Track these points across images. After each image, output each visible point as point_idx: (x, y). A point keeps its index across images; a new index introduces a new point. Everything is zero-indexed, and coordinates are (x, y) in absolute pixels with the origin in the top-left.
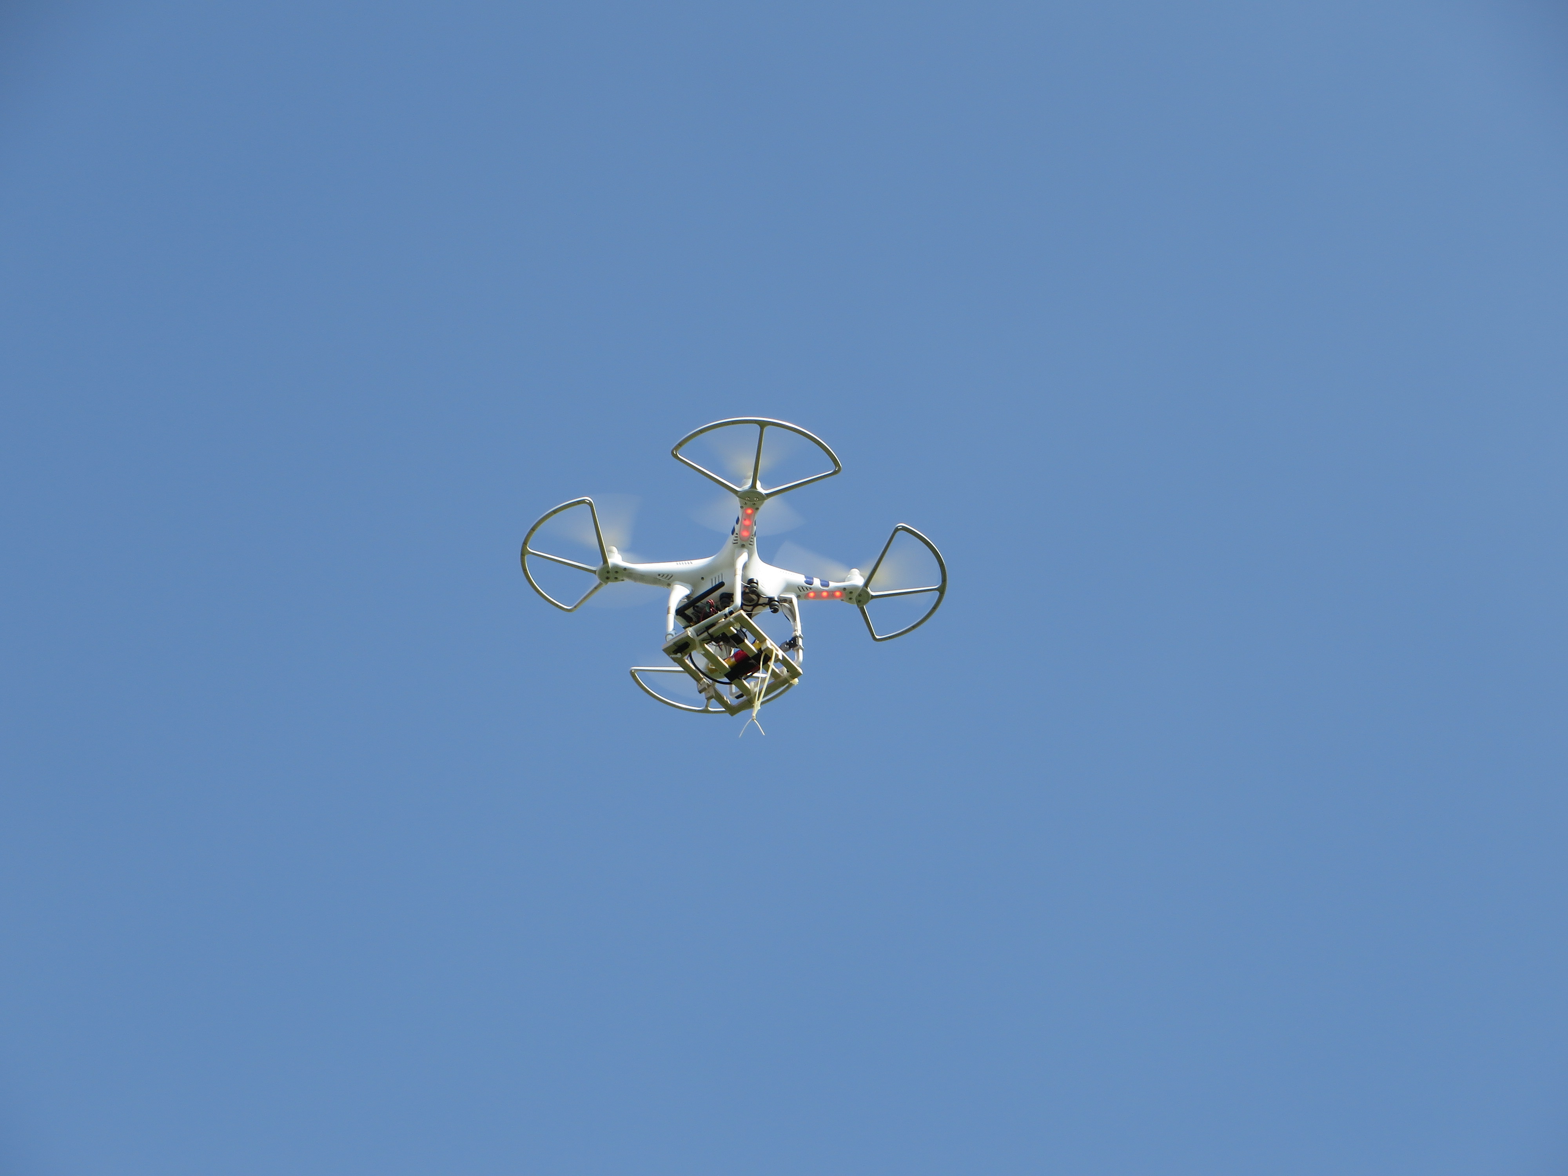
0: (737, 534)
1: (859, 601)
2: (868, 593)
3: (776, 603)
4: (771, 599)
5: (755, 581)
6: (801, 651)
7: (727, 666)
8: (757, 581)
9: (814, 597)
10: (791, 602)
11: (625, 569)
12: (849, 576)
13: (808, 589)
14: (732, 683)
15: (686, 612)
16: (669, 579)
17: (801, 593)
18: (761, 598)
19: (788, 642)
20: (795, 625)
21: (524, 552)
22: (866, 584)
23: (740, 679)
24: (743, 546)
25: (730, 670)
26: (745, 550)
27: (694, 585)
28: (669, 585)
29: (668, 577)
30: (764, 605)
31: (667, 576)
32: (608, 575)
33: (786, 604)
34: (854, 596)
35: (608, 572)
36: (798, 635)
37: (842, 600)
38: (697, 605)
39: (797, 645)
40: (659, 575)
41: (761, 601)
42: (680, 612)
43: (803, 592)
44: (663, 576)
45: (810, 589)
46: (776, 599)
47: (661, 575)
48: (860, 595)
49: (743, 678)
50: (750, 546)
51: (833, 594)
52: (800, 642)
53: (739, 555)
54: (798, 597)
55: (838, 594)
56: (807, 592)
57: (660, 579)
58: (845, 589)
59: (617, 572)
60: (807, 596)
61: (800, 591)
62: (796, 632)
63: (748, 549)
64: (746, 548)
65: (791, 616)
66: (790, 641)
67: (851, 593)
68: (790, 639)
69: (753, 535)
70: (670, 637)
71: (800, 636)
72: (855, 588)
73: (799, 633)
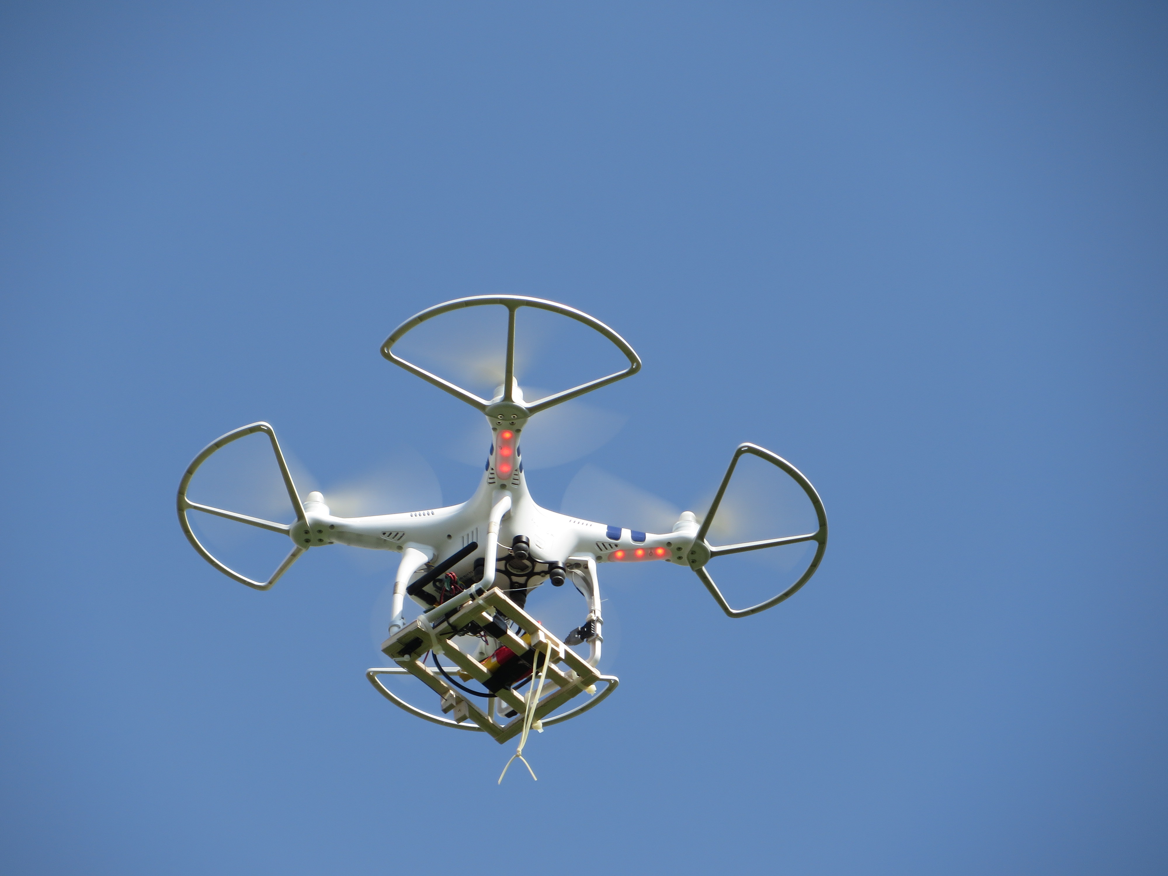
0: (492, 469)
1: (694, 561)
2: (705, 549)
3: (561, 571)
4: (553, 565)
5: (524, 540)
6: (598, 644)
7: (485, 670)
8: (528, 539)
9: (623, 559)
10: (586, 567)
11: (332, 526)
12: (678, 523)
13: (613, 546)
14: (496, 694)
15: (423, 589)
16: (399, 539)
17: (602, 552)
18: (538, 565)
19: (580, 629)
20: (592, 602)
21: (181, 506)
22: (702, 535)
23: (507, 689)
24: (503, 487)
25: (490, 676)
26: (507, 492)
27: (438, 548)
28: (400, 548)
29: (398, 536)
30: (543, 574)
31: (396, 535)
32: (307, 536)
33: (578, 572)
34: (685, 553)
35: (307, 532)
36: (595, 618)
37: (668, 560)
38: (440, 577)
39: (592, 635)
40: (384, 534)
41: (538, 568)
42: (414, 589)
43: (604, 552)
44: (391, 534)
45: (616, 546)
46: (561, 565)
47: (387, 534)
48: (693, 552)
49: (512, 686)
50: (515, 487)
51: (651, 552)
52: (598, 629)
53: (498, 499)
54: (598, 558)
55: (660, 551)
56: (610, 551)
57: (385, 540)
58: (669, 544)
59: (320, 531)
60: (611, 557)
61: (601, 550)
62: (593, 614)
63: (511, 490)
64: (508, 490)
65: (585, 588)
66: (583, 628)
67: (679, 549)
68: (583, 625)
69: (516, 470)
70: (395, 630)
71: (598, 620)
72: (685, 541)
73: (597, 613)
